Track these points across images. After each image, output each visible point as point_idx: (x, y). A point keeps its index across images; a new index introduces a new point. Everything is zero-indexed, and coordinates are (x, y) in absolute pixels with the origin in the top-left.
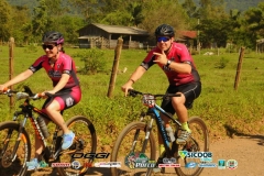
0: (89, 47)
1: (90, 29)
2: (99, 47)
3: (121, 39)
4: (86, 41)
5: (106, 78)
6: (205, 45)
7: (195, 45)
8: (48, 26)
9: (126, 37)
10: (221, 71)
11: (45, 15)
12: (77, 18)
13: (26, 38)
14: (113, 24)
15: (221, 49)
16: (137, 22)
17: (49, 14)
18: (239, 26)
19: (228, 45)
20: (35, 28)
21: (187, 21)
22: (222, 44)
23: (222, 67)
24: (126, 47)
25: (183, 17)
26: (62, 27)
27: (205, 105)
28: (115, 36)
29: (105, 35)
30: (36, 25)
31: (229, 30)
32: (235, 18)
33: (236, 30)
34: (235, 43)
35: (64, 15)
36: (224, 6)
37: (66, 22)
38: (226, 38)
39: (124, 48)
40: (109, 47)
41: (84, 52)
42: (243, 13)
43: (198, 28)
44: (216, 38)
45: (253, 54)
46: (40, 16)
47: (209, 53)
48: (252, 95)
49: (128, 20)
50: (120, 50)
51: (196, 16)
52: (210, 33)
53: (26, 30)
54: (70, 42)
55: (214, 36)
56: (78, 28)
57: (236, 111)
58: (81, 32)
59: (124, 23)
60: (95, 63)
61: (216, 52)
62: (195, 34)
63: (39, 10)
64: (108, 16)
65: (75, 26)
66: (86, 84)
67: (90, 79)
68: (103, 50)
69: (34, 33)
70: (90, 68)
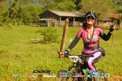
0: (47, 26)
1: (47, 14)
2: (54, 25)
3: (67, 20)
4: (44, 22)
5: (58, 46)
7: (119, 23)
8: (19, 12)
9: (71, 19)
11: (17, 5)
12: (39, 7)
13: (4, 20)
14: (63, 10)
16: (78, 9)
17: (20, 4)
20: (11, 14)
21: (113, 8)
24: (71, 26)
26: (28, 13)
28: (64, 18)
29: (57, 17)
30: (11, 12)
35: (30, 5)
37: (31, 9)
39: (70, 26)
40: (59, 26)
41: (43, 29)
43: (120, 11)
46: (14, 5)
49: (72, 7)
50: (67, 27)
51: (119, 4)
53: (5, 15)
54: (34, 22)
56: (39, 13)
58: (42, 16)
60: (51, 36)
62: (118, 16)
65: (37, 12)
66: (45, 50)
67: (47, 46)
68: (56, 28)
69: (10, 17)
70: (47, 40)
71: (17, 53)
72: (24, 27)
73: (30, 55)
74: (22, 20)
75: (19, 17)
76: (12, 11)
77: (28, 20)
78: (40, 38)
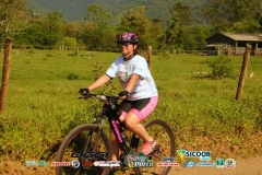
0: (216, 54)
1: (218, 38)
2: (226, 53)
3: (249, 45)
4: (213, 48)
8: (179, 35)
9: (253, 43)
11: (177, 26)
12: (205, 28)
13: (160, 47)
14: (240, 32)
17: (180, 25)
20: (168, 38)
24: (253, 54)
26: (191, 36)
28: (242, 44)
29: (232, 42)
30: (169, 35)
35: (194, 25)
37: (195, 32)
40: (234, 54)
41: (211, 58)
46: (173, 27)
49: (255, 28)
53: (160, 40)
54: (198, 49)
56: (206, 37)
58: (210, 41)
59: (251, 31)
60: (222, 68)
63: (172, 21)
64: (235, 24)
65: (203, 35)
66: (214, 88)
67: (218, 83)
68: (230, 56)
69: (167, 42)
70: (218, 73)
71: (177, 91)
72: (185, 56)
73: (194, 95)
74: (182, 46)
75: (179, 42)
76: (171, 34)
77: (191, 46)
78: (207, 71)
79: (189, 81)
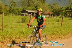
0: (24, 16)
1: (24, 11)
2: (26, 16)
3: (32, 14)
4: (23, 14)
6: (54, 16)
7: (51, 16)
8: (13, 10)
9: (33, 13)
10: (58, 23)
12: (21, 8)
13: (7, 13)
14: (30, 10)
15: (58, 17)
16: (36, 9)
17: (13, 7)
18: (63, 11)
19: (60, 16)
20: (10, 11)
22: (58, 15)
23: (58, 21)
25: (48, 8)
26: (17, 11)
27: (53, 31)
28: (30, 13)
29: (28, 13)
30: (10, 10)
31: (60, 12)
32: (62, 9)
33: (62, 12)
34: (62, 15)
35: (17, 7)
36: (59, 6)
37: (18, 9)
38: (59, 14)
39: (33, 16)
40: (29, 16)
41: (22, 17)
42: (64, 7)
43: (52, 11)
44: (57, 14)
45: (66, 18)
46: (11, 7)
47: (55, 18)
48: (66, 28)
51: (52, 8)
52: (55, 12)
53: (7, 11)
54: (19, 14)
55: (56, 13)
57: (61, 33)
58: (22, 12)
59: (33, 10)
60: (25, 20)
61: (57, 18)
62: (51, 13)
63: (11, 6)
64: (29, 8)
65: (20, 10)
67: (24, 24)
69: (9, 12)
70: (24, 21)
71: (12, 26)
72: (15, 16)
73: (17, 27)
74: (14, 13)
75: (13, 12)
77: (16, 13)
78: (21, 20)
79: (15, 23)
